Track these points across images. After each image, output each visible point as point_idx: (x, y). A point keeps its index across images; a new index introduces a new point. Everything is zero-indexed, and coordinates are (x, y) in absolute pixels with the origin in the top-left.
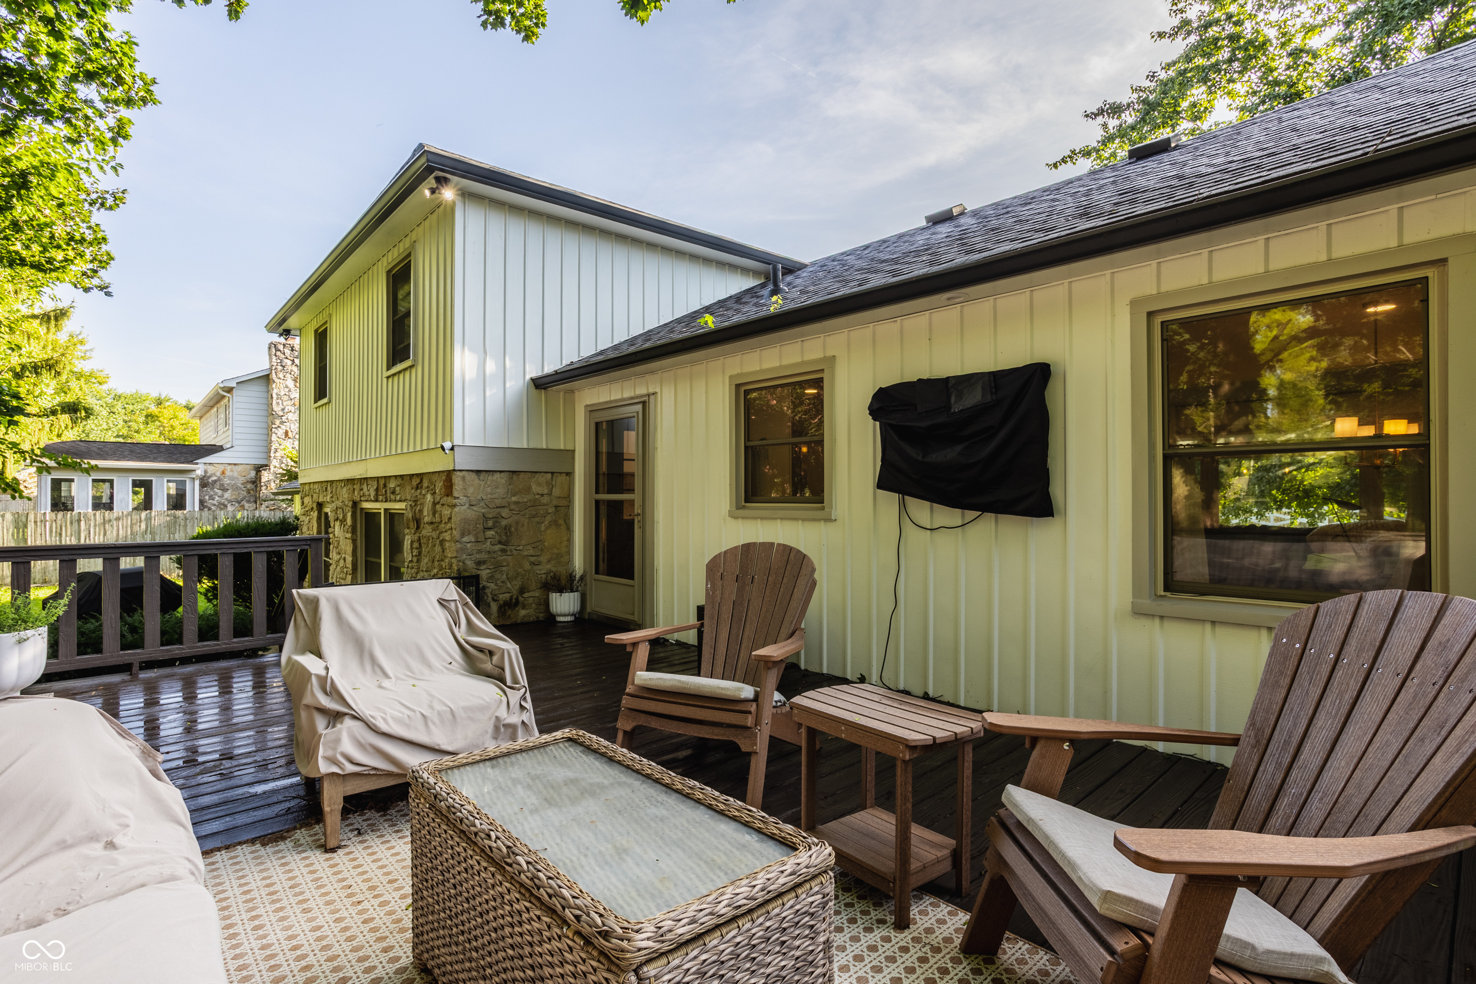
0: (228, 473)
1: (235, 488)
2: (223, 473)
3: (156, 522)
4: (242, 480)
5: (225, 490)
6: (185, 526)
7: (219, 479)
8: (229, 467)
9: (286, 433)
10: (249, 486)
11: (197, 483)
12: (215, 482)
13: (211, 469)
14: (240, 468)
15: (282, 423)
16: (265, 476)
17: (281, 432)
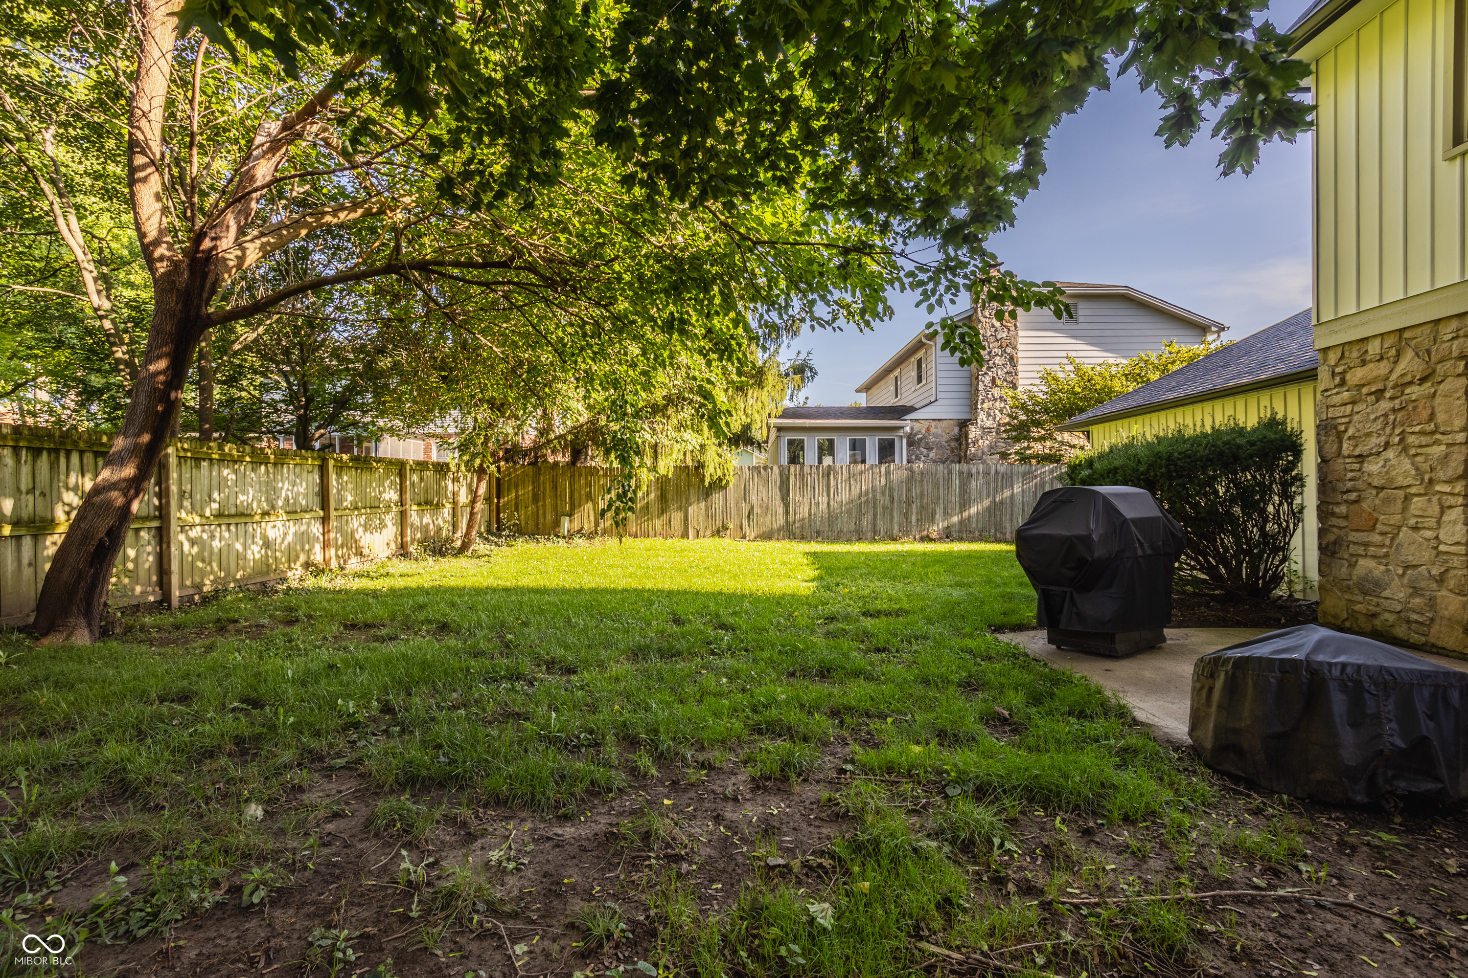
0: (933, 430)
1: (939, 446)
2: (928, 430)
3: (894, 477)
4: (946, 437)
5: (930, 449)
6: (922, 481)
7: (924, 437)
8: (933, 424)
9: (993, 380)
10: (953, 444)
11: (905, 441)
12: (920, 440)
13: (917, 426)
14: (945, 423)
15: (989, 368)
16: (974, 432)
17: (987, 379)
